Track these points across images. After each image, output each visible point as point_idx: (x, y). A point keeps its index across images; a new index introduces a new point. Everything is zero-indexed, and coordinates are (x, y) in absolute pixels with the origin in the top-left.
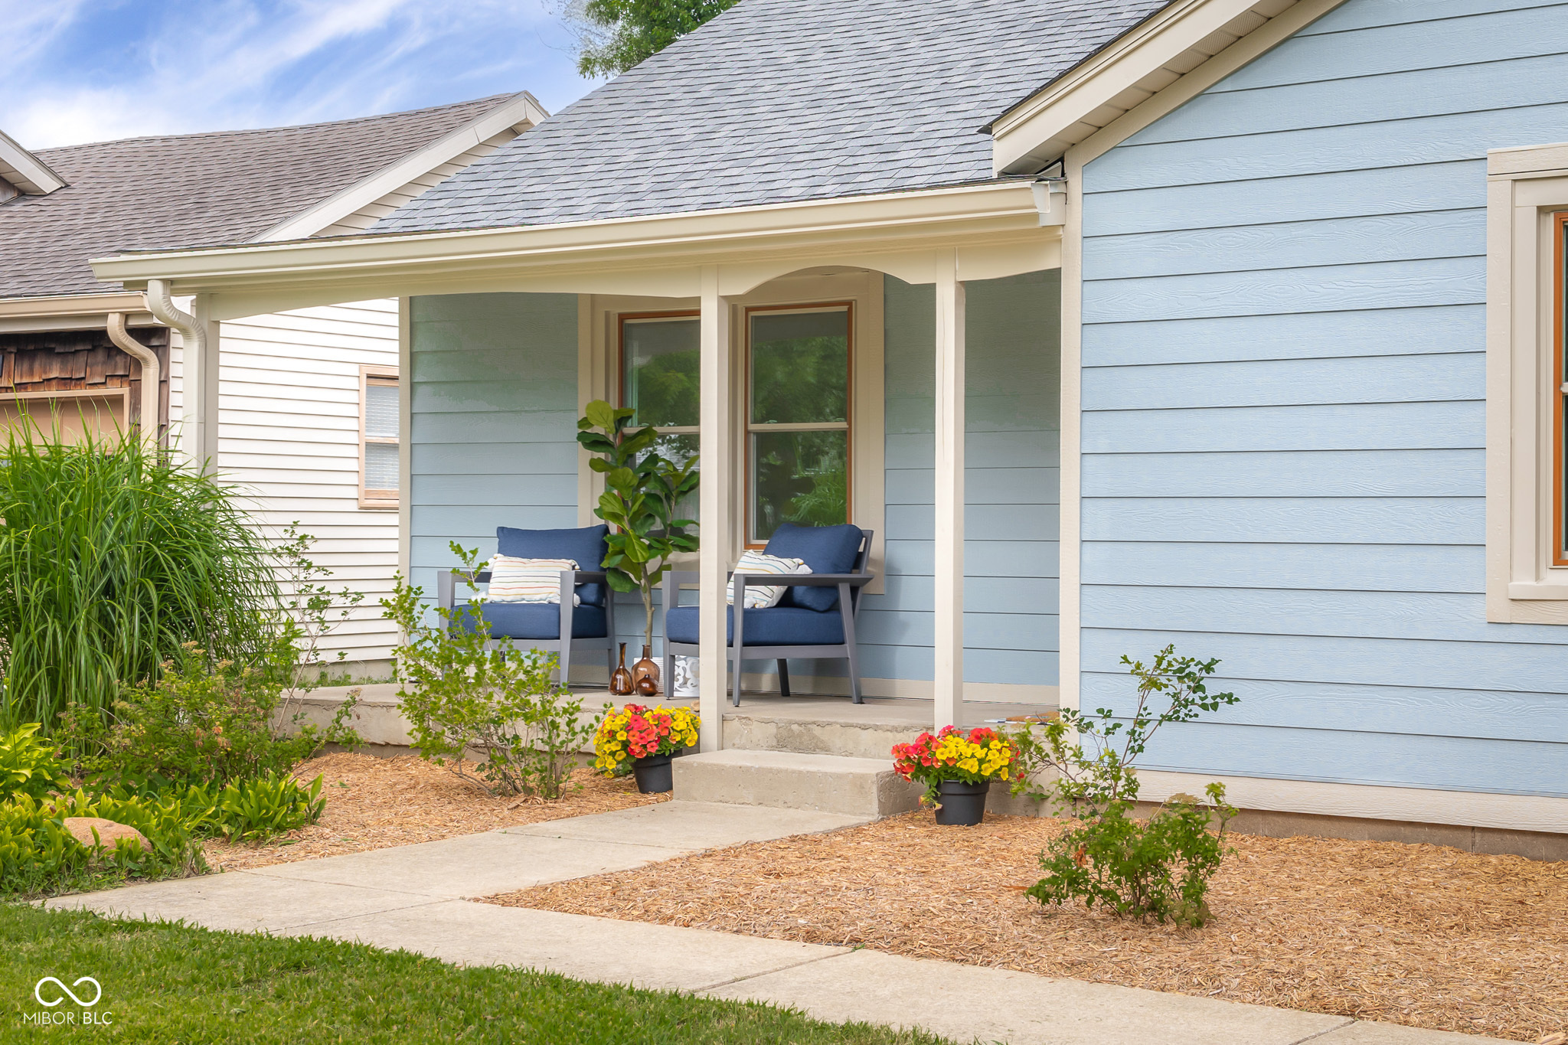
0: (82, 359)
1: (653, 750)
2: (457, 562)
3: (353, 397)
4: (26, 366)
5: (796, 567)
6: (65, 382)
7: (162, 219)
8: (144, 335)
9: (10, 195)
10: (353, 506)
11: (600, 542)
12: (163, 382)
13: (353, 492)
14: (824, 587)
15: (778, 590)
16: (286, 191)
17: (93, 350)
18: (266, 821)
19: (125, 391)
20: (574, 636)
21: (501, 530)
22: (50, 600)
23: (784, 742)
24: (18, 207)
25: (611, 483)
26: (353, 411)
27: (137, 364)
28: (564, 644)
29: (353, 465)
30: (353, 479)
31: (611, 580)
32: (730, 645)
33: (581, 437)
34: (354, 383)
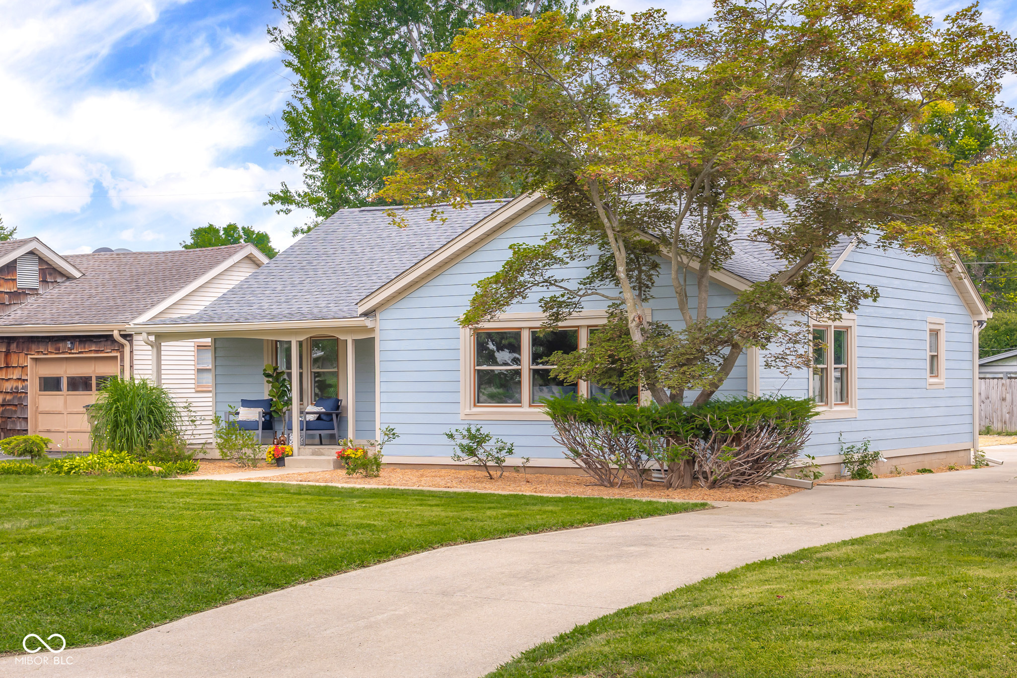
0: (103, 343)
1: (280, 456)
2: (230, 410)
3: (193, 353)
4: (82, 346)
5: (321, 409)
6: (96, 351)
7: (125, 292)
8: (124, 336)
9: (64, 279)
10: (193, 391)
11: (268, 403)
12: (131, 352)
13: (193, 386)
14: (329, 415)
15: (317, 416)
16: (168, 282)
17: (107, 341)
18: (187, 469)
19: (118, 354)
20: (263, 429)
21: (242, 400)
22: (126, 421)
23: (313, 454)
24: (67, 283)
25: (273, 387)
26: (193, 358)
27: (123, 346)
28: (260, 431)
29: (193, 377)
30: (193, 381)
31: (273, 414)
32: (302, 430)
33: (264, 374)
34: (192, 349)
